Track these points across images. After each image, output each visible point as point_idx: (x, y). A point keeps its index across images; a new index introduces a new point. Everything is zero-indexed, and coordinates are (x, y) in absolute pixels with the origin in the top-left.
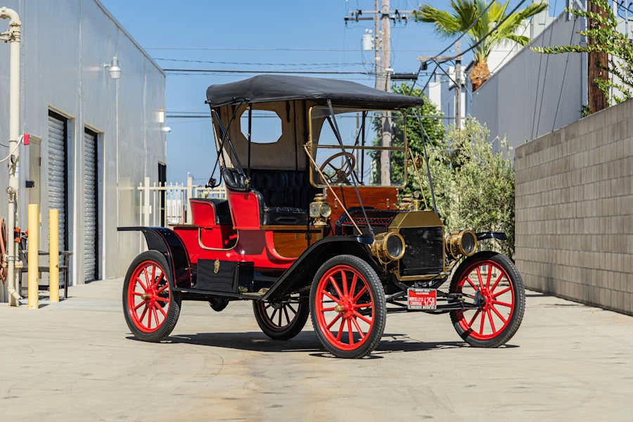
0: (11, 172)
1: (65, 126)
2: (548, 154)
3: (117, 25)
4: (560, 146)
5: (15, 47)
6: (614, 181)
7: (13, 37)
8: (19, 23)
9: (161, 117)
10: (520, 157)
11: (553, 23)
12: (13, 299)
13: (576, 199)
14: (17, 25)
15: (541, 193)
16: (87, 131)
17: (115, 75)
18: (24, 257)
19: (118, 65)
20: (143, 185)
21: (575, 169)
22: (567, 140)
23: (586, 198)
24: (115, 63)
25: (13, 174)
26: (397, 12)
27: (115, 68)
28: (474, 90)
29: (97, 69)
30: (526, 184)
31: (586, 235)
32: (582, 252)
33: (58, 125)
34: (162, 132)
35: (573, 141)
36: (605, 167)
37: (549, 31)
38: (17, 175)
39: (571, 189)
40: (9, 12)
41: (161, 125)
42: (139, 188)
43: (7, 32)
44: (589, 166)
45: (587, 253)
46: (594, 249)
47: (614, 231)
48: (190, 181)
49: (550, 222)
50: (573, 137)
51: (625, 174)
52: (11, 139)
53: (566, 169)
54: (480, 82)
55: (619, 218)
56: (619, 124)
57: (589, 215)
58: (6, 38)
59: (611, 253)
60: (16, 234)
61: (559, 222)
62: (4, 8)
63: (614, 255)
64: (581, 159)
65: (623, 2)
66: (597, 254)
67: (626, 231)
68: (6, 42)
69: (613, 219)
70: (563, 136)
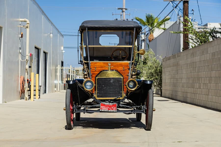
0: (26, 64)
1: (38, 51)
2: (172, 61)
3: (52, 23)
4: (176, 59)
5: (28, 30)
6: (191, 69)
7: (27, 27)
8: (29, 23)
9: (62, 48)
10: (164, 61)
11: (173, 25)
12: (26, 98)
13: (180, 73)
14: (28, 24)
15: (170, 71)
16: (44, 52)
17: (51, 37)
18: (29, 87)
19: (52, 34)
20: (58, 67)
21: (180, 65)
22: (178, 57)
23: (183, 73)
24: (51, 33)
25: (27, 64)
26: (127, 19)
27: (51, 35)
28: (150, 42)
29: (46, 35)
30: (166, 69)
31: (183, 83)
32: (182, 88)
33: (37, 50)
34: (62, 52)
35: (179, 57)
36: (189, 65)
37: (172, 27)
38: (28, 65)
39: (179, 70)
40: (26, 20)
41: (62, 50)
42: (57, 68)
43: (26, 25)
44: (184, 64)
45: (183, 88)
46: (185, 87)
47: (191, 82)
48: (71, 66)
49: (173, 79)
50: (180, 56)
51: (194, 67)
52: (26, 55)
53: (177, 65)
54: (151, 40)
55: (193, 79)
56: (193, 53)
57: (184, 77)
58: (26, 27)
59: (190, 88)
60: (28, 81)
61: (175, 79)
62: (25, 19)
63: (191, 89)
64: (182, 62)
65: (192, 19)
66: (186, 88)
67: (194, 82)
68: (25, 28)
69: (191, 79)
70: (176, 56)
